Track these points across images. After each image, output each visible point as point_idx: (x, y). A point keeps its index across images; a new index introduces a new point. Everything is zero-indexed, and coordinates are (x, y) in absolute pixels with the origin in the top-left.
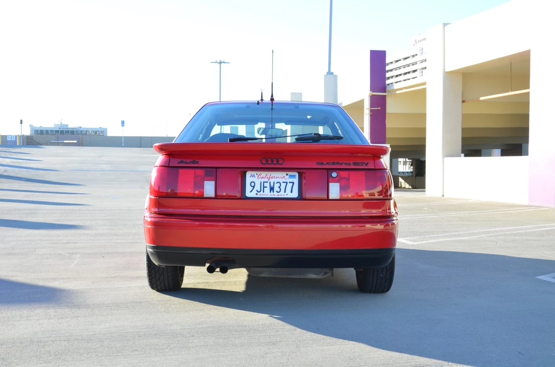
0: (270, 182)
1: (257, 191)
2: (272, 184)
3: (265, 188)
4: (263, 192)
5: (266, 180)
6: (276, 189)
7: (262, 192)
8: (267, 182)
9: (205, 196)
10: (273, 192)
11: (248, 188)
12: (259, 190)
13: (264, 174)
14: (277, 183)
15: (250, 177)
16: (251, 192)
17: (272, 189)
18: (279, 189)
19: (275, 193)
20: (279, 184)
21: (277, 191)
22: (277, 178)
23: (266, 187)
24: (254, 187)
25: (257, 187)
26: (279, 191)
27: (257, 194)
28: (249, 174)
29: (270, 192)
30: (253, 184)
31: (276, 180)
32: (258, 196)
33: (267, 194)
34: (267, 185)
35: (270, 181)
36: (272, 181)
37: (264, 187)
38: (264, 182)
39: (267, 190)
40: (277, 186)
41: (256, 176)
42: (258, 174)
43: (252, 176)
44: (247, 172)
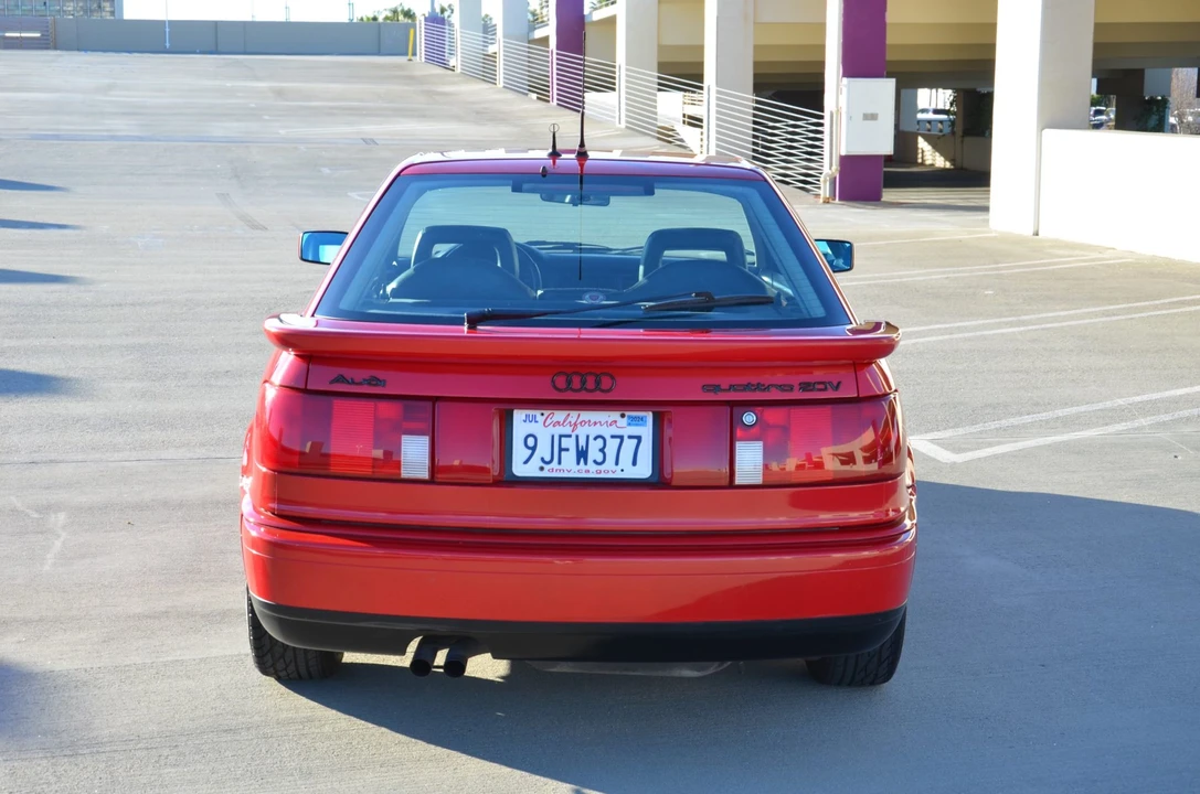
0: (577, 437)
1: (542, 459)
2: (582, 442)
3: (563, 453)
4: (560, 463)
5: (567, 430)
6: (594, 454)
7: (554, 464)
8: (570, 436)
9: (405, 474)
10: (586, 463)
11: (519, 452)
12: (548, 458)
13: (560, 415)
14: (595, 439)
15: (523, 423)
16: (526, 462)
17: (582, 455)
18: (601, 455)
19: (591, 466)
20: (600, 441)
21: (595, 462)
22: (595, 423)
23: (567, 450)
24: (533, 449)
25: (543, 450)
26: (600, 459)
27: (542, 469)
28: (519, 416)
29: (578, 463)
30: (531, 442)
31: (594, 431)
32: (545, 474)
33: (569, 467)
34: (569, 443)
35: (576, 432)
36: (582, 432)
37: (561, 450)
38: (561, 436)
39: (569, 458)
40: (595, 446)
41: (540, 419)
42: (547, 413)
43: (527, 419)
44: (515, 412)
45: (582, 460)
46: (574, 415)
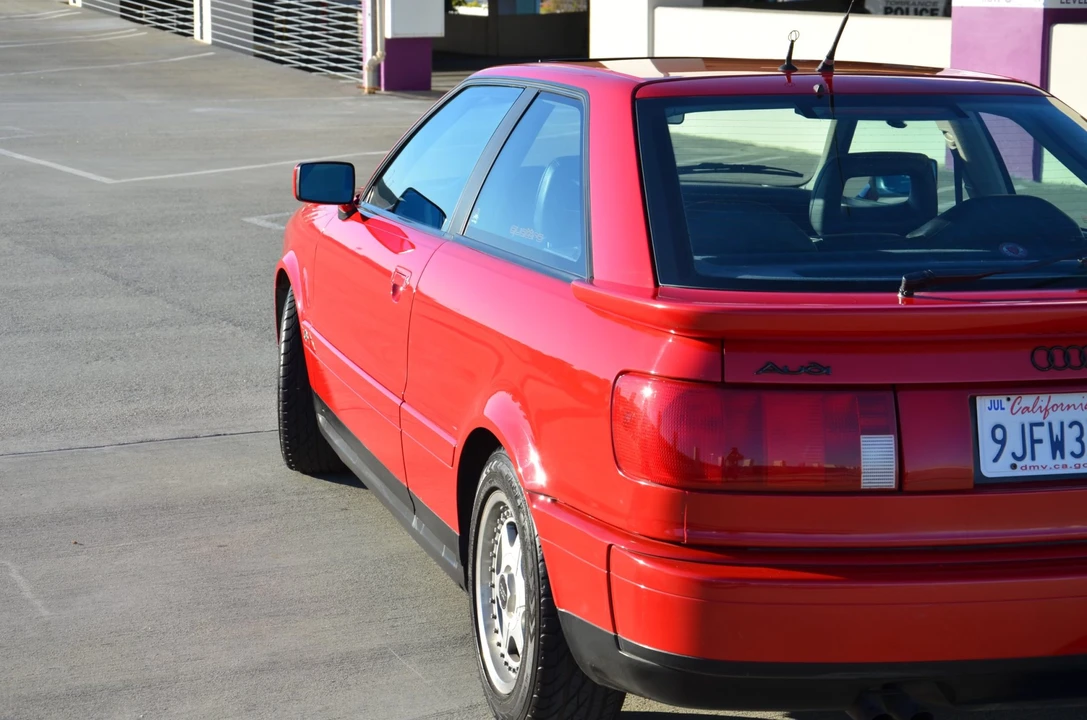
0: (1050, 424)
1: (1013, 454)
2: (1056, 431)
3: (1037, 446)
4: (1033, 458)
5: (1038, 417)
6: (1071, 445)
7: (1027, 461)
8: (1041, 424)
9: (865, 484)
10: (1063, 457)
11: (987, 448)
12: (1019, 454)
13: (1028, 400)
14: (1071, 426)
15: (989, 412)
16: (996, 460)
17: (1057, 446)
18: (1078, 445)
19: (1069, 460)
20: (1076, 428)
21: (1073, 454)
22: (1069, 407)
23: (1040, 441)
24: (1003, 443)
25: (1014, 444)
26: (1078, 451)
27: (1014, 467)
28: (983, 403)
29: (1054, 457)
30: (999, 434)
31: (1068, 416)
32: (1018, 473)
33: (1044, 463)
34: (1041, 433)
35: (1048, 419)
36: (1055, 417)
37: (1034, 442)
38: (1032, 425)
39: (1044, 450)
40: (1071, 434)
41: (1006, 404)
42: (1013, 398)
43: (993, 407)
44: (978, 398)
45: (1058, 453)
46: (1044, 399)
